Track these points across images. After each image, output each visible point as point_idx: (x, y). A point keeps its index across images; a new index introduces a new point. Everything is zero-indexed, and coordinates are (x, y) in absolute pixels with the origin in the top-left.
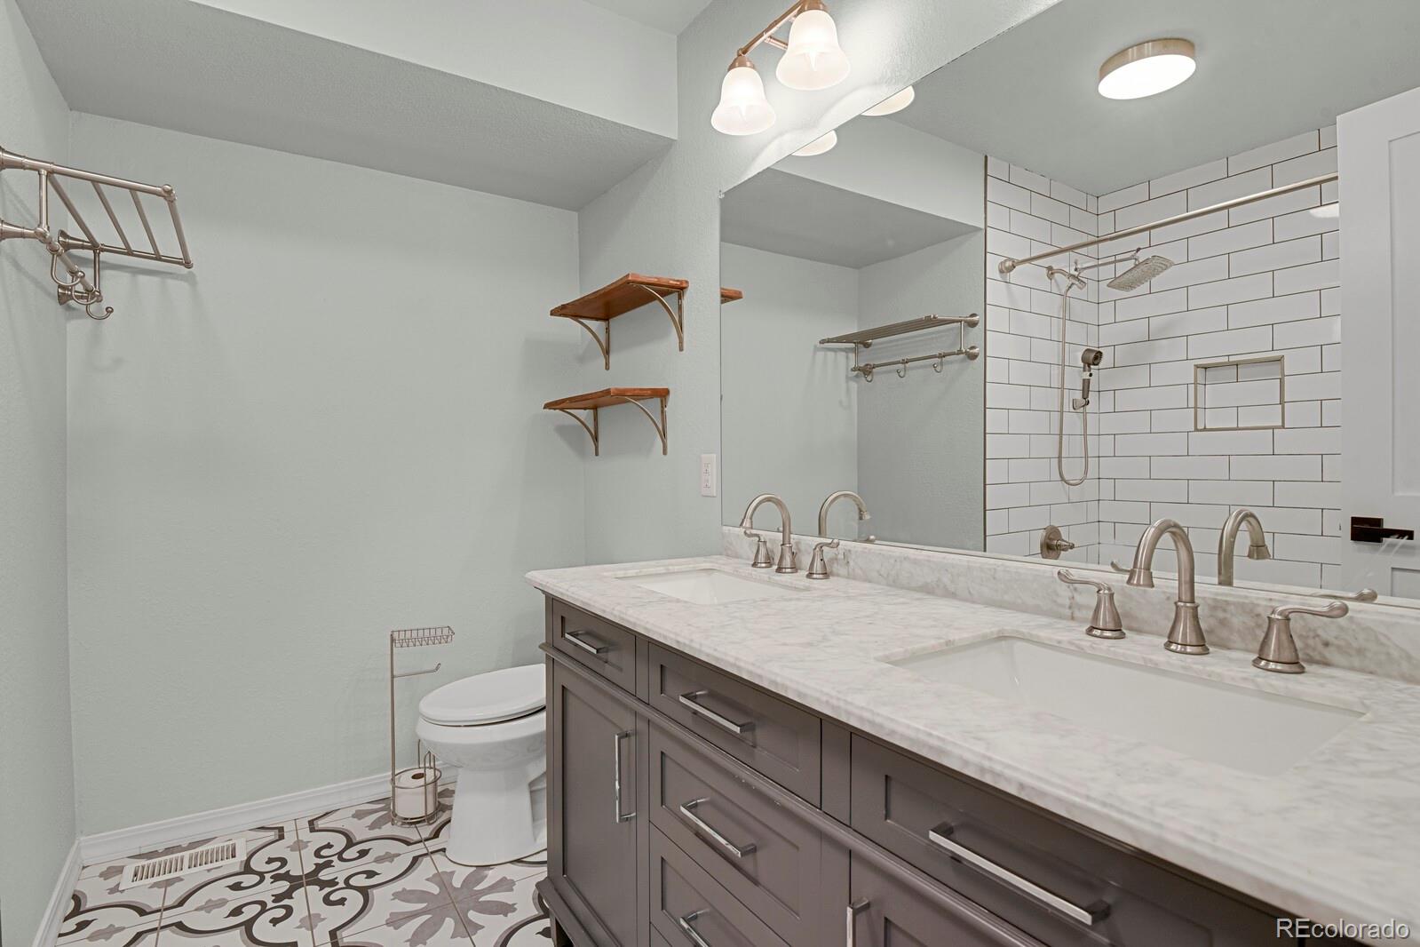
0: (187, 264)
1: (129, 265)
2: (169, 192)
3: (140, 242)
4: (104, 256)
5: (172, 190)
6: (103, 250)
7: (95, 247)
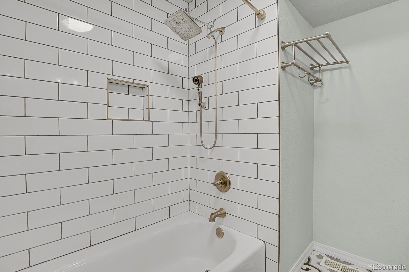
0: (347, 62)
1: (330, 68)
2: (327, 34)
3: (331, 60)
4: (323, 68)
5: (328, 33)
6: (322, 66)
7: (320, 66)
